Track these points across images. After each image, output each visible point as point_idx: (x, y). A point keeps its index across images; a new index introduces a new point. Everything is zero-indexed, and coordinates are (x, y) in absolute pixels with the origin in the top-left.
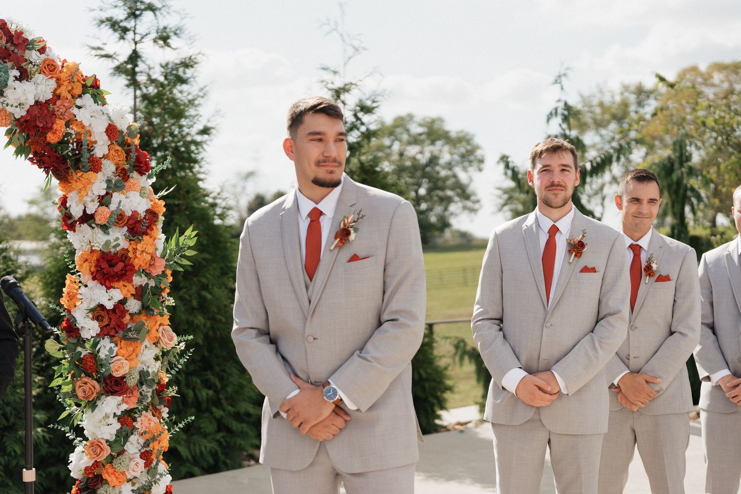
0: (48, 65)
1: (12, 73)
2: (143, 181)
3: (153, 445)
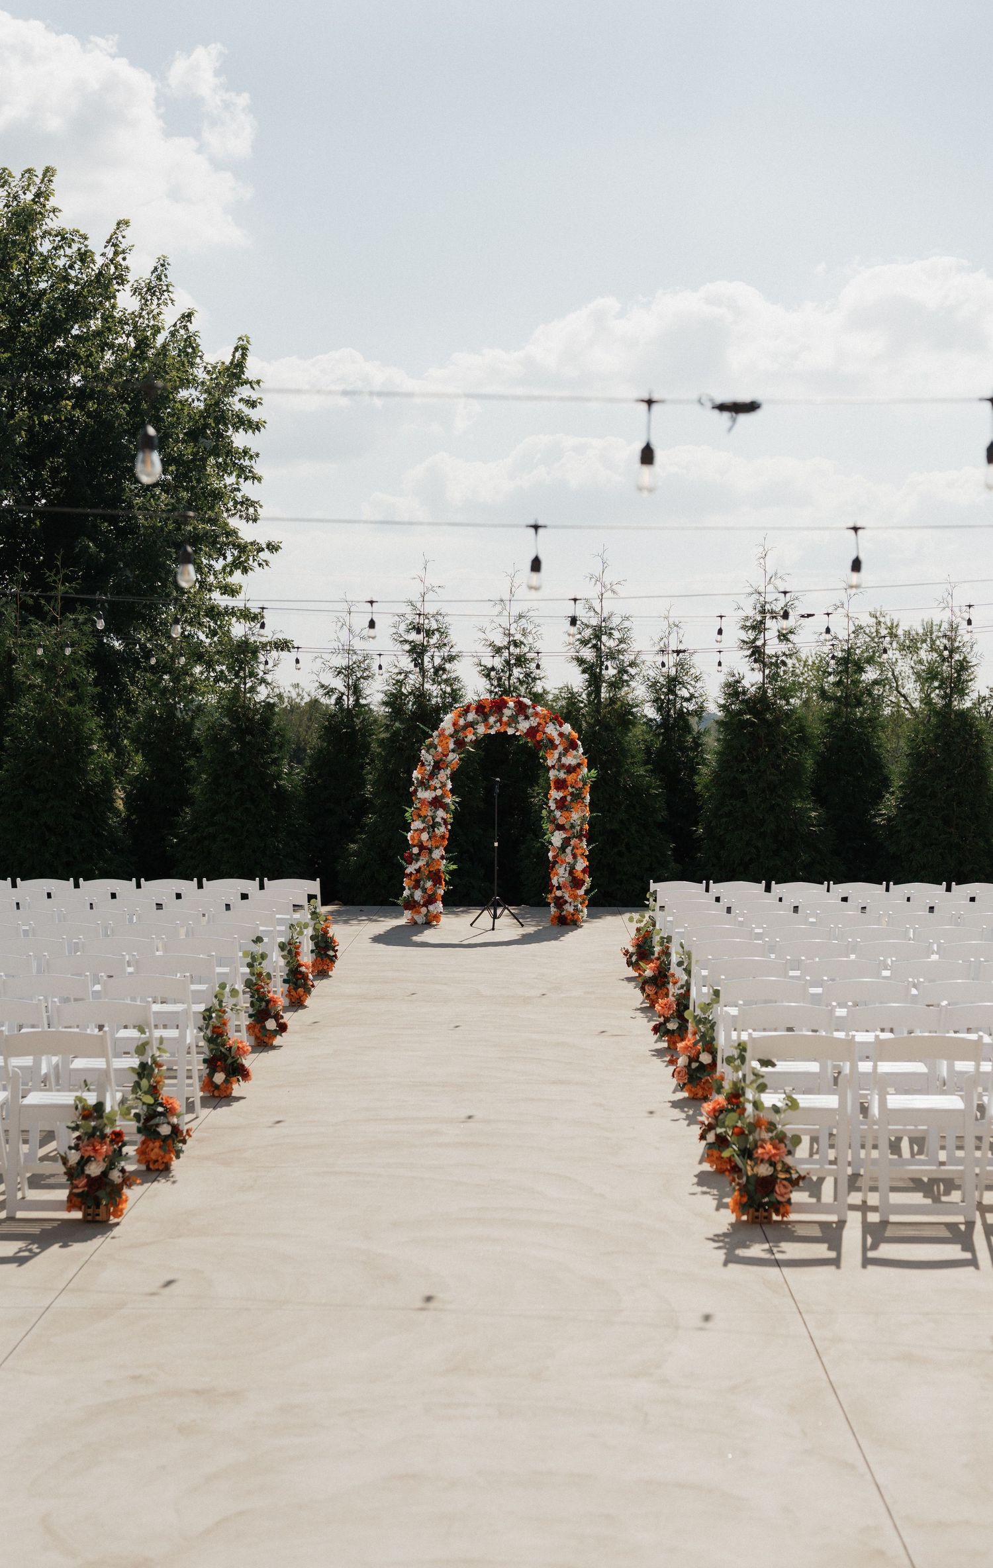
0: (535, 714)
1: (521, 718)
2: (575, 752)
3: (575, 851)
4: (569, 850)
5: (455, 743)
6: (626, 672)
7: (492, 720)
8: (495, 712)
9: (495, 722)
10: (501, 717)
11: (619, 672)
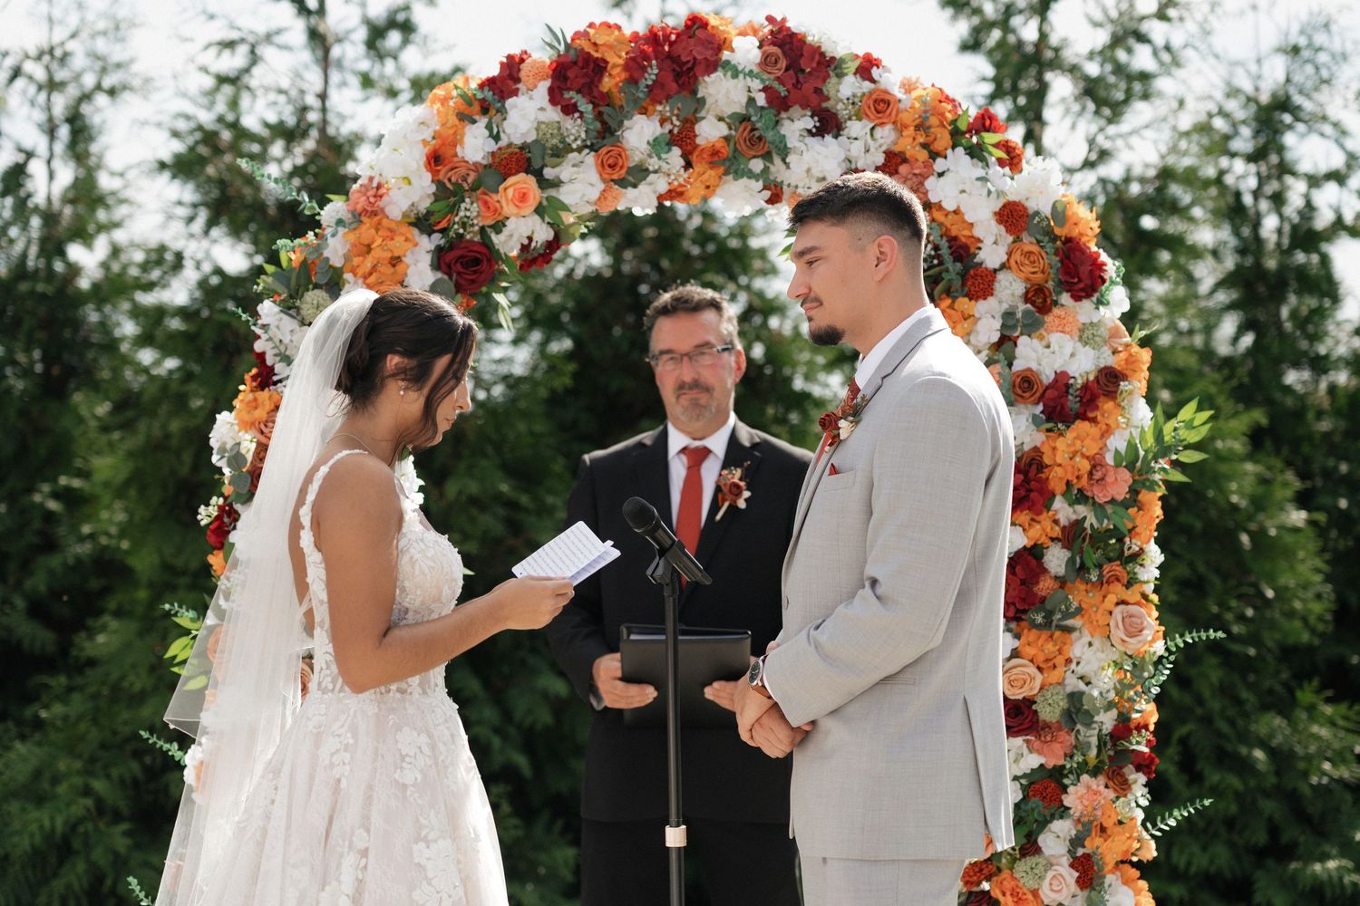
0: (875, 101)
1: (796, 125)
2: (1084, 311)
3: (1093, 844)
4: (1054, 841)
5: (440, 260)
6: (1142, 38)
7: (640, 133)
8: (657, 93)
9: (658, 146)
10: (690, 123)
11: (1117, 41)
